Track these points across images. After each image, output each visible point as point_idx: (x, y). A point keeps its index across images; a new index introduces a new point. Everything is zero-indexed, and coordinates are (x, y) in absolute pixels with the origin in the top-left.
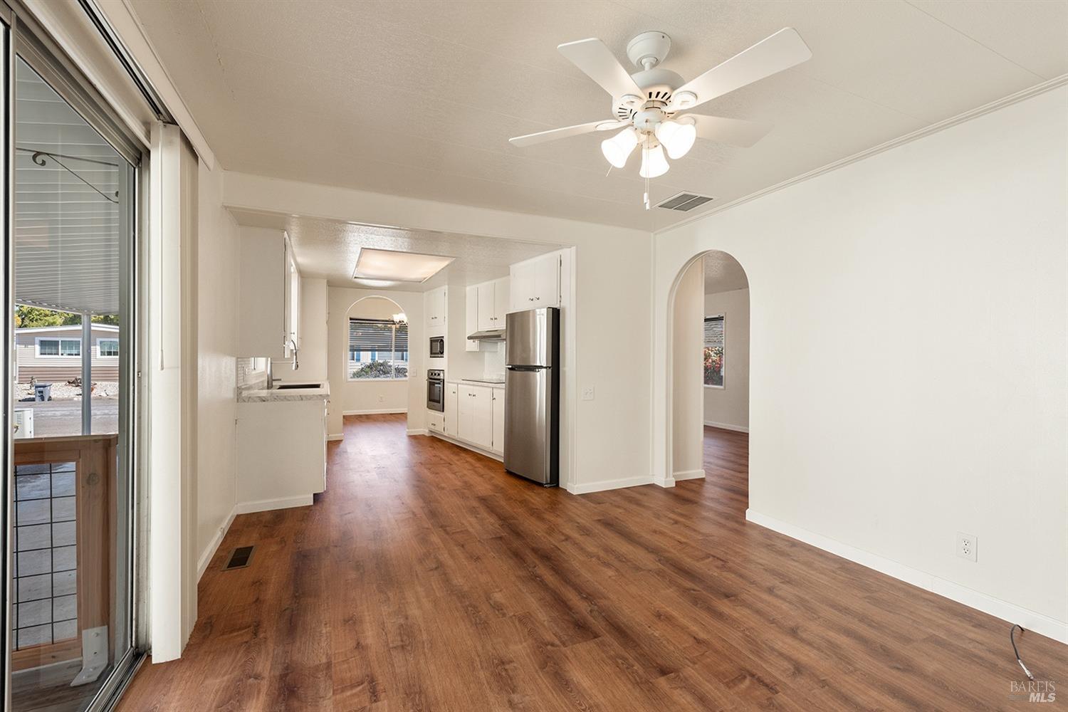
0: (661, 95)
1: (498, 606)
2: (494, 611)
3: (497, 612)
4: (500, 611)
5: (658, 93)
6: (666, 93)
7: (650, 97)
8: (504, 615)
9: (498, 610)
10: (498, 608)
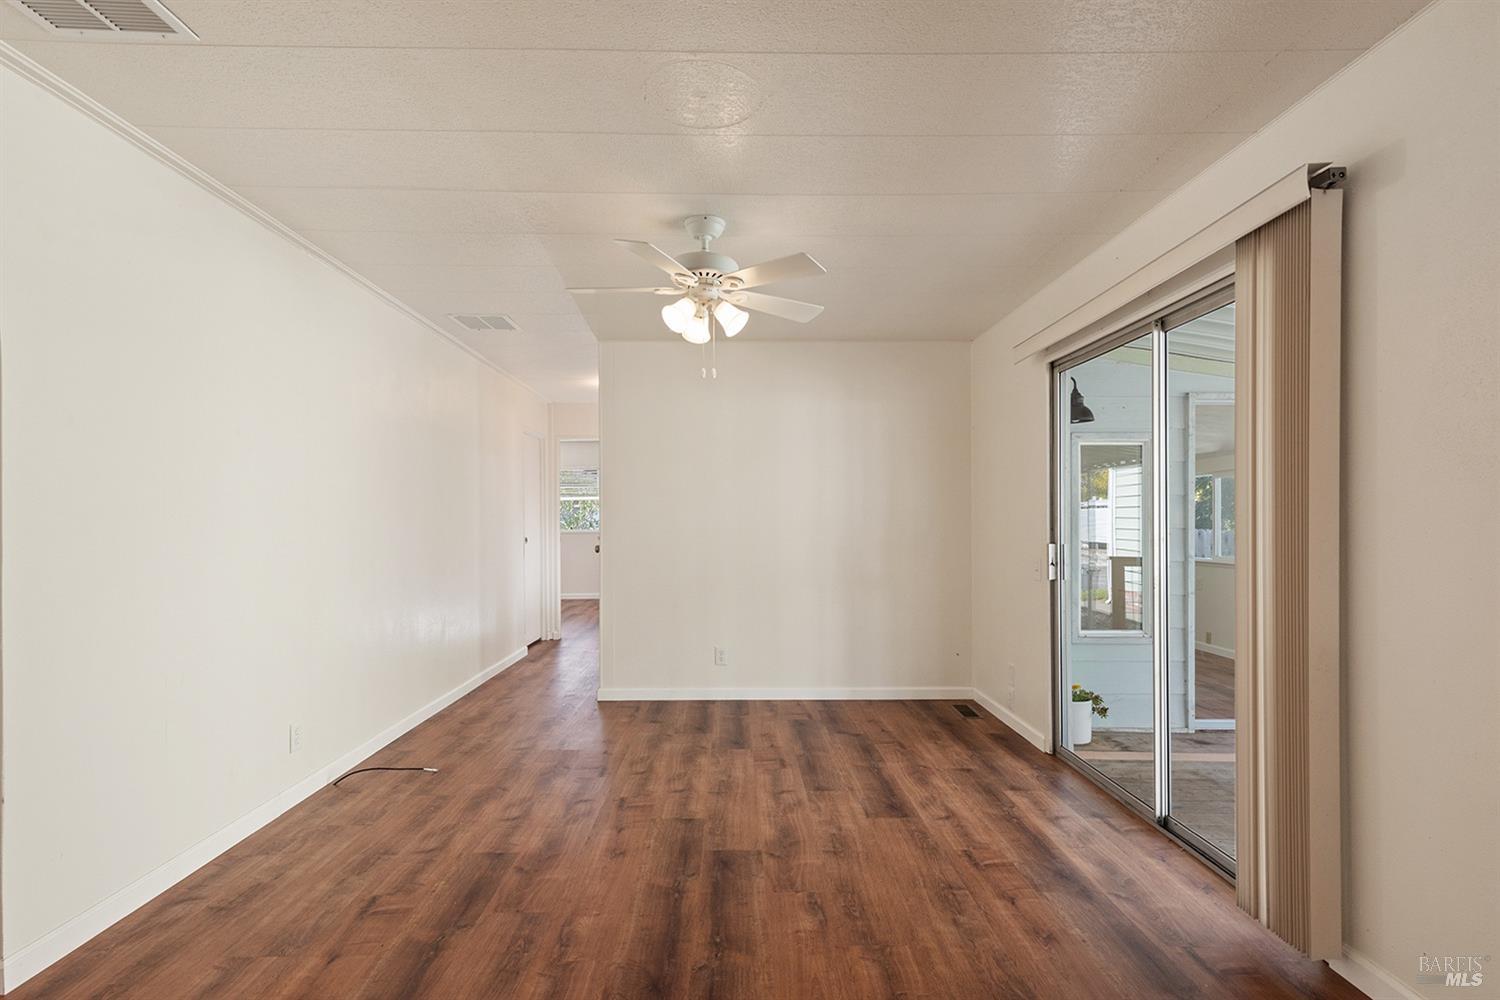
1: (813, 909)
2: (822, 902)
3: (819, 901)
4: (813, 901)
8: (811, 895)
9: (816, 903)
10: (814, 906)
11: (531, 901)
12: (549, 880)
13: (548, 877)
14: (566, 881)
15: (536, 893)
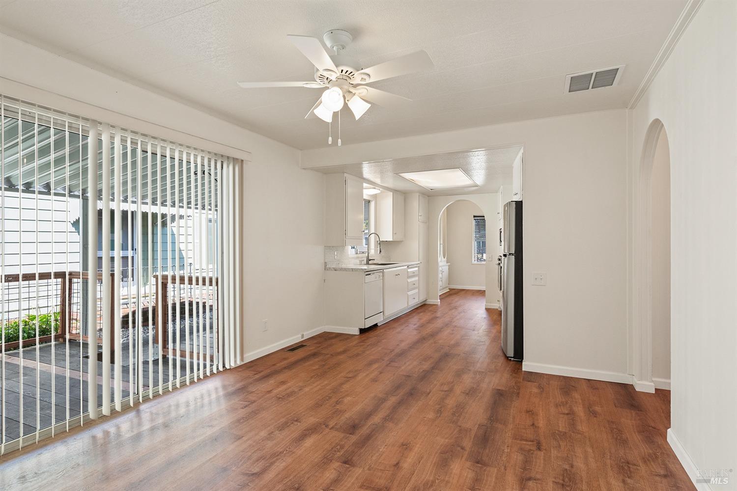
0: (348, 73)
5: (347, 71)
6: (352, 72)
7: (342, 72)
11: (454, 430)
12: (446, 439)
13: (447, 440)
14: (437, 436)
15: (452, 433)
